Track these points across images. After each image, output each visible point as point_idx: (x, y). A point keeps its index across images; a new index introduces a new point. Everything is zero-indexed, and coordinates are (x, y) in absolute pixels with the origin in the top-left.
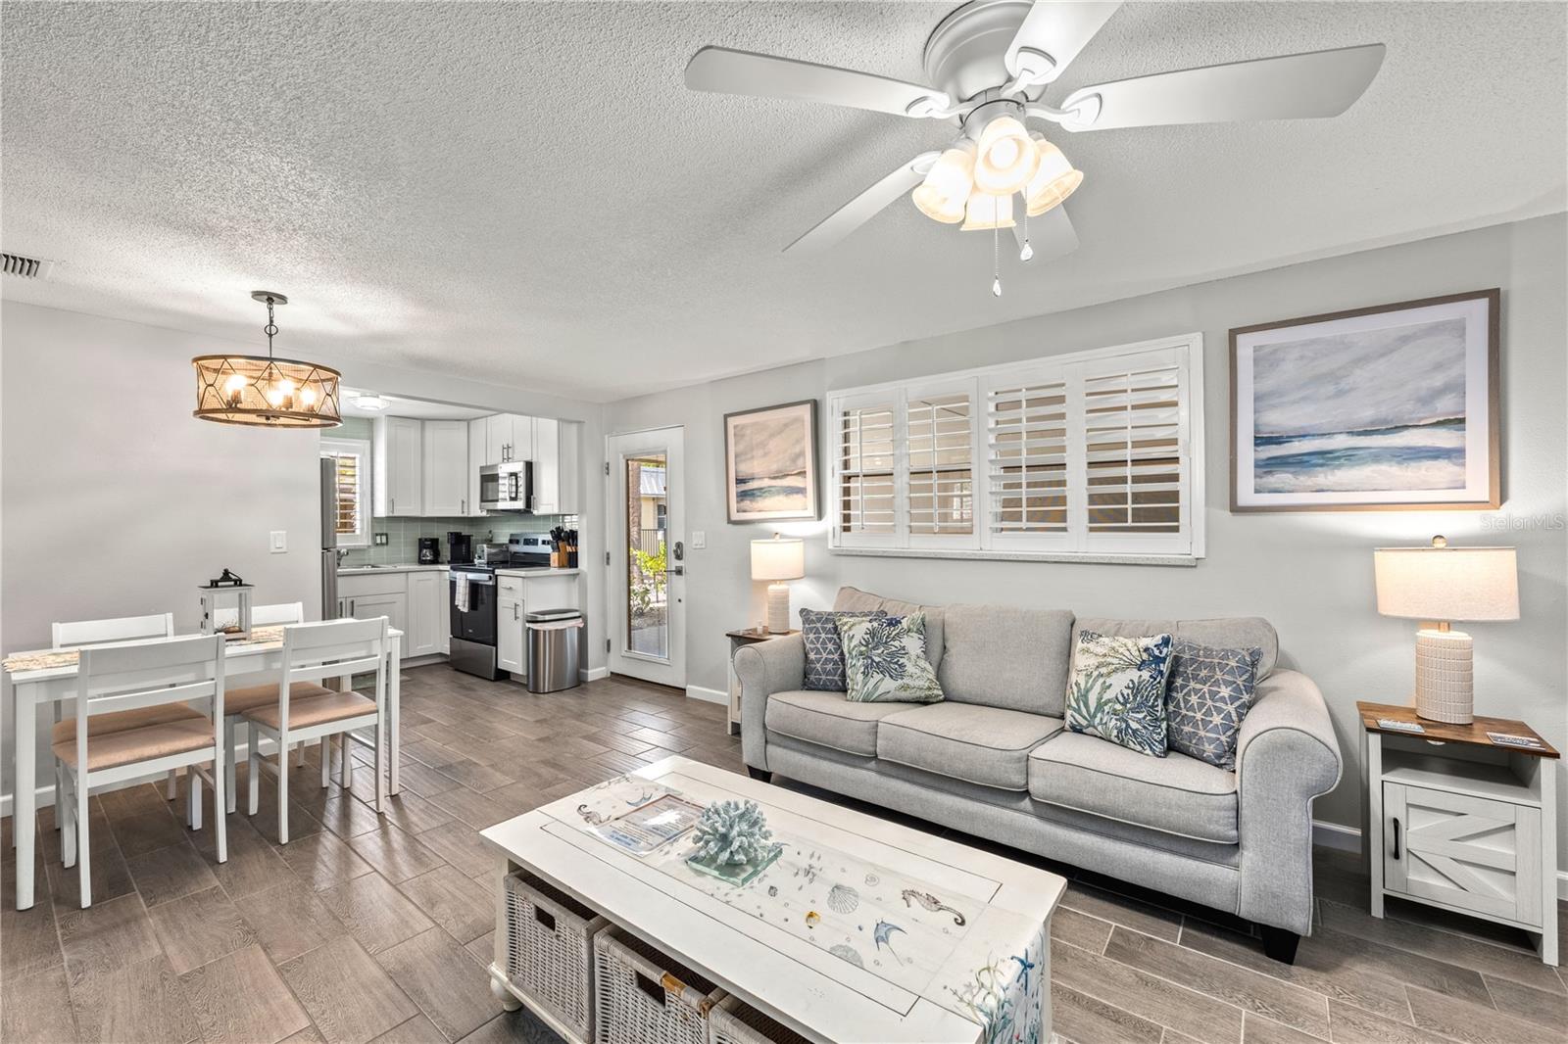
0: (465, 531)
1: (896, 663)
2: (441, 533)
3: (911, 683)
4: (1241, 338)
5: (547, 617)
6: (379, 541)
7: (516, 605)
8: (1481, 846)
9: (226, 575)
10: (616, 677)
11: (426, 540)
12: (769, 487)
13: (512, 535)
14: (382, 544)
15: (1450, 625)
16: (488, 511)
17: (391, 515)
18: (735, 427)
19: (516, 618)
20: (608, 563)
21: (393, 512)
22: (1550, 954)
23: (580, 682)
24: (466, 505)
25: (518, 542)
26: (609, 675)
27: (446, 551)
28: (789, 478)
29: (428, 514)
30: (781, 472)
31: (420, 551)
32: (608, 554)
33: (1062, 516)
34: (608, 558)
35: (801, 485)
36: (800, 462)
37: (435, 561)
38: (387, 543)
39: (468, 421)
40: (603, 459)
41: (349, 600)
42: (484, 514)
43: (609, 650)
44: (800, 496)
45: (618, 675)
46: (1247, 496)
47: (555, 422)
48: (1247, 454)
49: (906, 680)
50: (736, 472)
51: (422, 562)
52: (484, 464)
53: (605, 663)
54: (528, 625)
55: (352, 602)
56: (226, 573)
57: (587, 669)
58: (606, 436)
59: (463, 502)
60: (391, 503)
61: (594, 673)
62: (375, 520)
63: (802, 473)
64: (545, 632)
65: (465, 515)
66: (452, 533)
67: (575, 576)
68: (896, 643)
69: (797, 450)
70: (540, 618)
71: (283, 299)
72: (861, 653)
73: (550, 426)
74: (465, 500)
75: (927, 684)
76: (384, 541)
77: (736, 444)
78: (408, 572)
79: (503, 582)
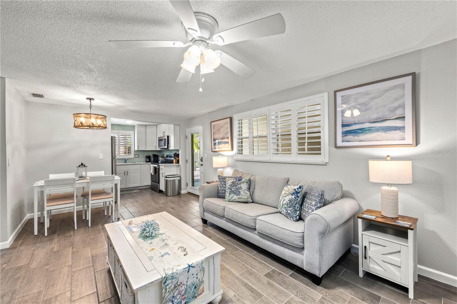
0: (157, 154)
1: (238, 191)
2: (151, 154)
3: (242, 197)
4: (338, 93)
5: (170, 176)
6: (136, 156)
7: (163, 173)
8: (390, 257)
9: (82, 164)
10: (189, 193)
11: (147, 156)
12: (221, 142)
13: (167, 155)
14: (137, 157)
15: (391, 185)
16: (161, 149)
17: (138, 150)
18: (213, 125)
19: (163, 176)
20: (187, 163)
21: (138, 149)
22: (411, 295)
23: (179, 194)
24: (156, 147)
25: (168, 157)
26: (187, 192)
27: (152, 159)
28: (225, 139)
29: (147, 150)
30: (223, 137)
31: (146, 159)
32: (187, 160)
33: (290, 150)
34: (187, 161)
35: (228, 141)
36: (227, 135)
37: (149, 162)
38: (138, 157)
39: (157, 125)
40: (186, 134)
41: (127, 171)
42: (160, 149)
43: (187, 186)
44: (227, 144)
45: (189, 192)
46: (340, 143)
47: (173, 125)
48: (340, 130)
49: (240, 196)
50: (213, 138)
51: (147, 162)
52: (159, 137)
53: (186, 189)
54: (165, 178)
55: (127, 172)
56: (82, 163)
57: (181, 190)
58: (186, 129)
59: (155, 146)
60: (138, 147)
61: (183, 192)
62: (135, 151)
63: (228, 138)
64: (169, 180)
65: (156, 150)
66: (153, 154)
67: (179, 166)
68: (239, 186)
69: (227, 131)
70: (168, 177)
71: (93, 99)
72: (229, 188)
73: (172, 126)
74: (156, 146)
75: (246, 198)
76: (137, 156)
77: (213, 130)
78: (141, 164)
79: (161, 167)
